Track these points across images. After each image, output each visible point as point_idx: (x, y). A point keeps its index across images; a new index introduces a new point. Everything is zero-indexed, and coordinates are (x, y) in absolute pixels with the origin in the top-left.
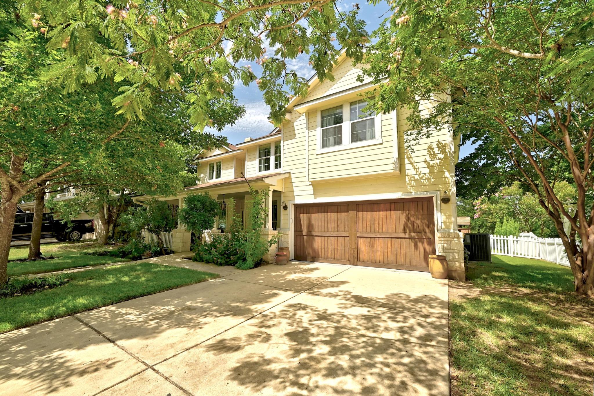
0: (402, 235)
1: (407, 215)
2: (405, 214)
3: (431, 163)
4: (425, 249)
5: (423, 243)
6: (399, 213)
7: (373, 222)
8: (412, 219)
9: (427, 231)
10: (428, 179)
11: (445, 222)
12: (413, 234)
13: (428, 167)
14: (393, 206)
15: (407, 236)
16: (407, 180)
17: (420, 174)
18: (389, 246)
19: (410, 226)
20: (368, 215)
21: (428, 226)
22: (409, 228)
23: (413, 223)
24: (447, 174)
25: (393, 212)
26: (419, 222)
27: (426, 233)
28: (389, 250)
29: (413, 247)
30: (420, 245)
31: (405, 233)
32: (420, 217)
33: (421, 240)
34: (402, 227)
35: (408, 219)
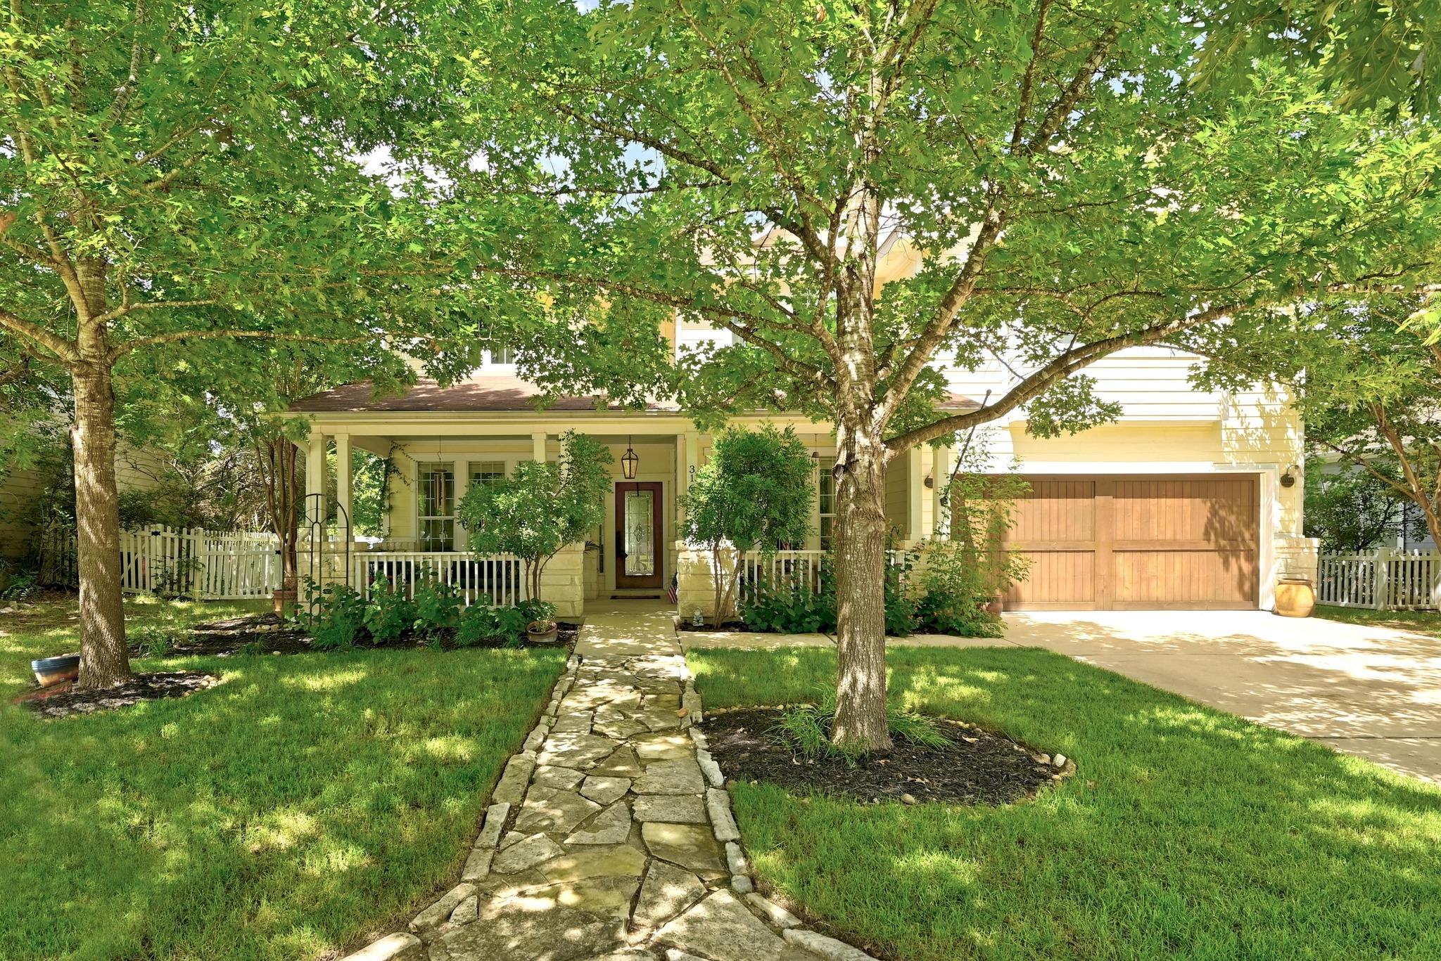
0: (1205, 545)
1: (1213, 506)
2: (1209, 504)
3: (1267, 409)
4: (1240, 569)
5: (1238, 558)
6: (1198, 501)
7: (1145, 518)
8: (1222, 513)
9: (1247, 535)
10: (1261, 439)
11: (1282, 521)
12: (1223, 542)
13: (1261, 416)
14: (1187, 489)
15: (1212, 547)
16: (1224, 437)
17: (1247, 428)
18: (1178, 566)
19: (1217, 525)
20: (1137, 504)
21: (1248, 526)
22: (1215, 529)
23: (1222, 521)
24: (1290, 433)
25: (1186, 501)
26: (1232, 518)
27: (1243, 540)
28: (1177, 574)
29: (1221, 566)
30: (1233, 561)
31: (1209, 540)
32: (1235, 509)
33: (1235, 552)
34: (1203, 529)
35: (1214, 513)
